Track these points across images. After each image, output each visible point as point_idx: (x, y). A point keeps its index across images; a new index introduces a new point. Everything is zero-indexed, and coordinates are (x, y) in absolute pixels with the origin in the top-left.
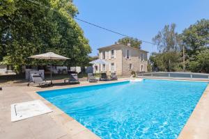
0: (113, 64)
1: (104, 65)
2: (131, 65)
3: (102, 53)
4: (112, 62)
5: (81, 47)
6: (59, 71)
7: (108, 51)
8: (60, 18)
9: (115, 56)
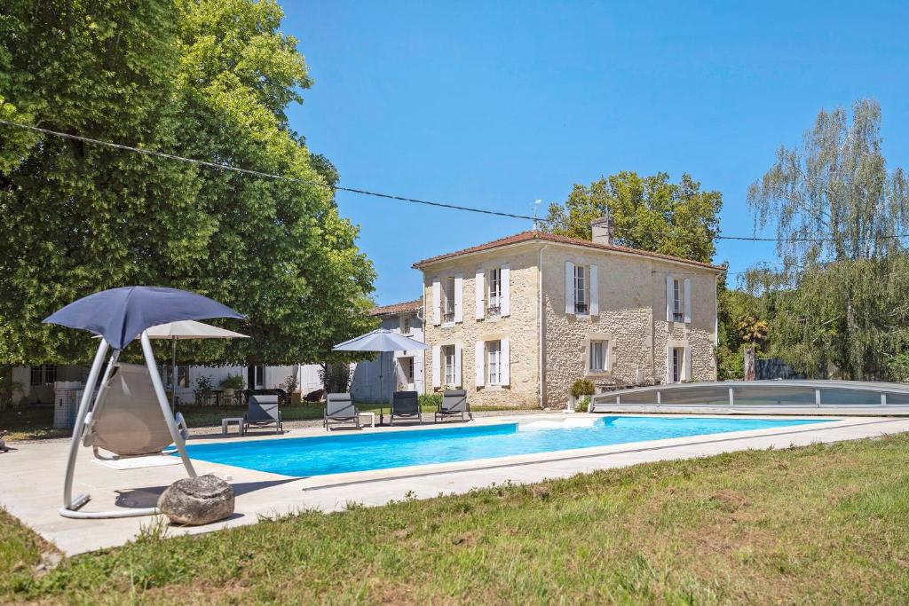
0: (493, 346)
1: (449, 351)
2: (598, 347)
3: (437, 286)
4: (493, 335)
5: (313, 268)
6: (204, 388)
7: (469, 275)
8: (213, 131)
9: (505, 302)
